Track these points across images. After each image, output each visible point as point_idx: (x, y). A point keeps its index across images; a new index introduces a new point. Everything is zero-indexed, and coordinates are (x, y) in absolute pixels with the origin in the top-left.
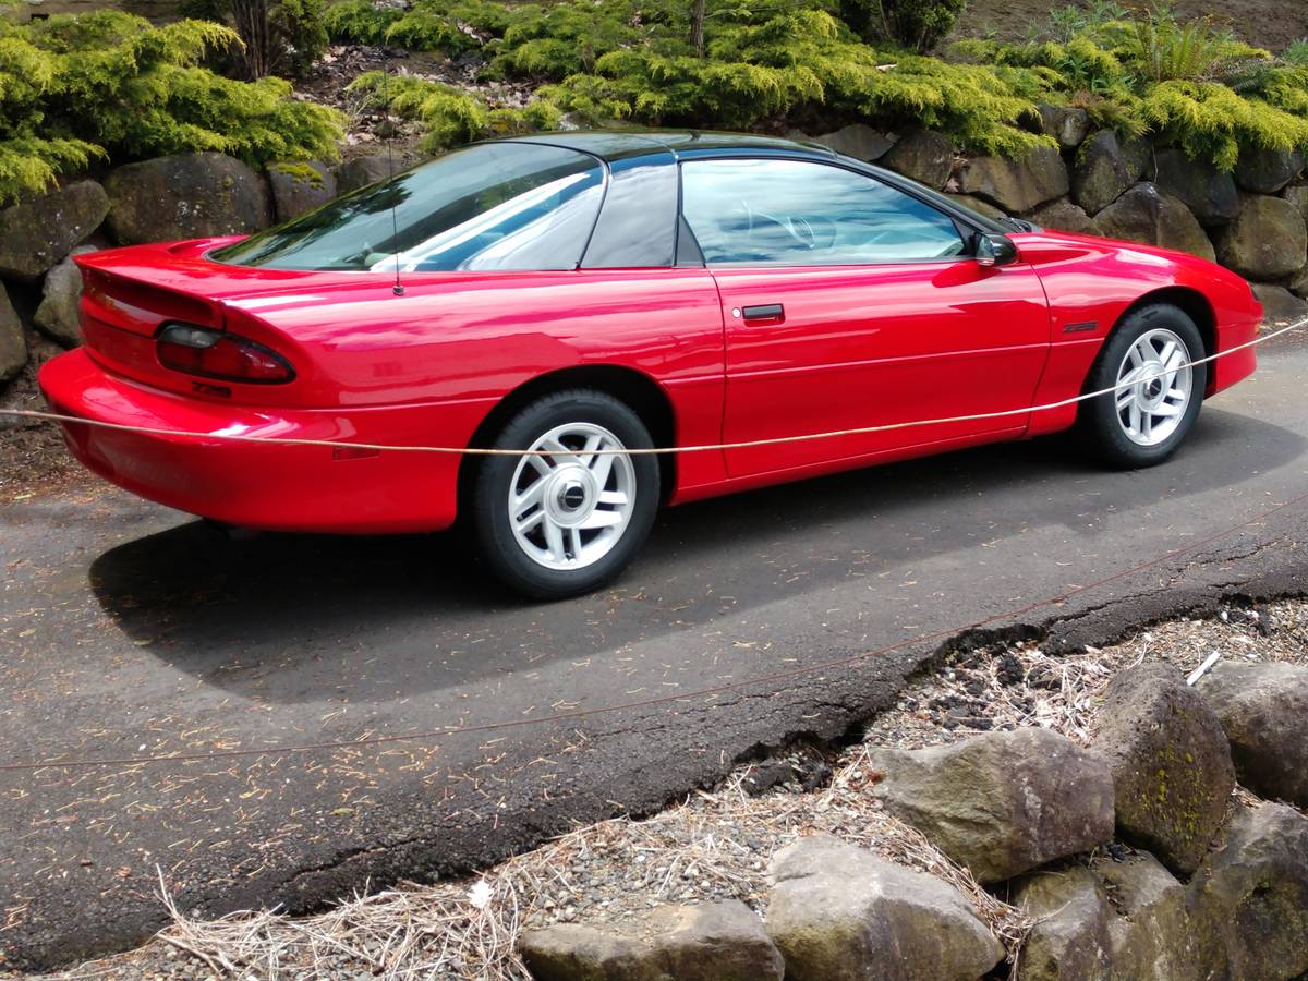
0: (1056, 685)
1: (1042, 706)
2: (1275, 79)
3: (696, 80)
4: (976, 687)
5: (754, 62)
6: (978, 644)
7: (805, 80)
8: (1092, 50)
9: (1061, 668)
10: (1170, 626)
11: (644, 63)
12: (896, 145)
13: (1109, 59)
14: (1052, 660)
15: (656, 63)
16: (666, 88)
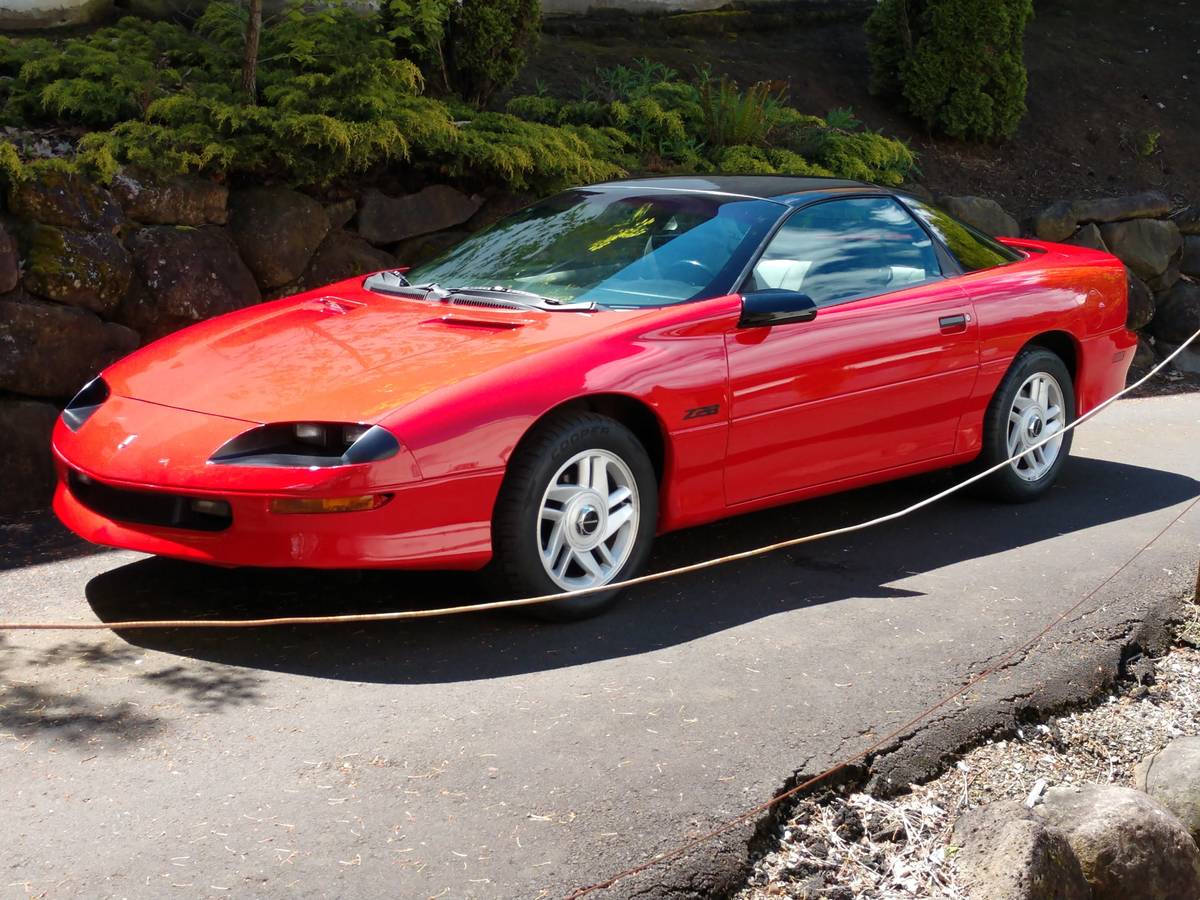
0: (901, 836)
1: (896, 863)
2: (831, 145)
3: (268, 132)
4: (820, 846)
5: (331, 114)
6: (805, 793)
7: (389, 137)
8: (656, 110)
9: (896, 813)
10: (979, 752)
11: (207, 111)
12: (482, 208)
13: (674, 120)
14: (885, 805)
15: (223, 112)
16: (234, 140)
